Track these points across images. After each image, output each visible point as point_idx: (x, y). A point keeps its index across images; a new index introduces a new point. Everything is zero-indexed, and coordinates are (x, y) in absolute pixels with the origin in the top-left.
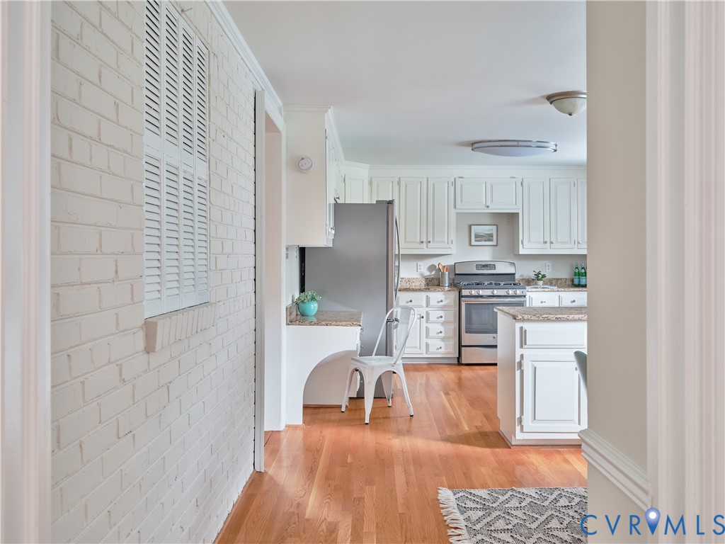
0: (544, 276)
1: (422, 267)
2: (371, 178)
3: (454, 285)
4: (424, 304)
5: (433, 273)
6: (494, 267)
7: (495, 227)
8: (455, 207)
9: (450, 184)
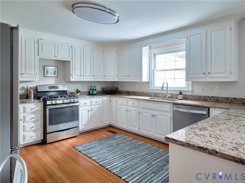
0: (79, 91)
3: (37, 97)
4: (22, 112)
5: (23, 91)
6: (57, 87)
7: (56, 68)
8: (38, 55)
9: (36, 42)
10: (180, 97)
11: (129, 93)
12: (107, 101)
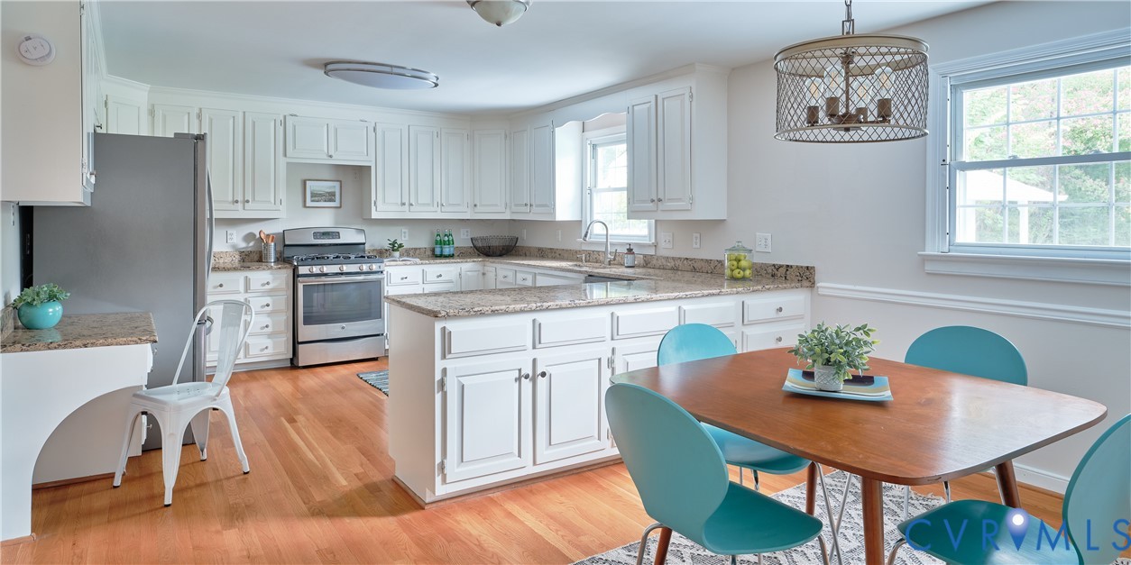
0: (401, 246)
1: (235, 236)
2: (153, 106)
3: (283, 259)
4: (242, 289)
5: (251, 244)
6: (337, 235)
7: (337, 184)
8: (285, 155)
9: (278, 123)
10: (628, 260)
11: (542, 254)
12: (476, 273)
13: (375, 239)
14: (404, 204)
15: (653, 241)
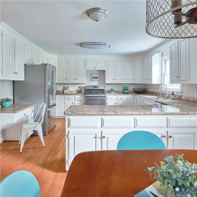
0: (114, 90)
1: (76, 87)
2: (58, 59)
4: (74, 99)
5: (80, 89)
6: (98, 87)
7: (99, 75)
8: (85, 68)
9: (84, 61)
10: (172, 97)
12: (132, 98)
13: (107, 88)
14: (114, 79)
15: (181, 91)
